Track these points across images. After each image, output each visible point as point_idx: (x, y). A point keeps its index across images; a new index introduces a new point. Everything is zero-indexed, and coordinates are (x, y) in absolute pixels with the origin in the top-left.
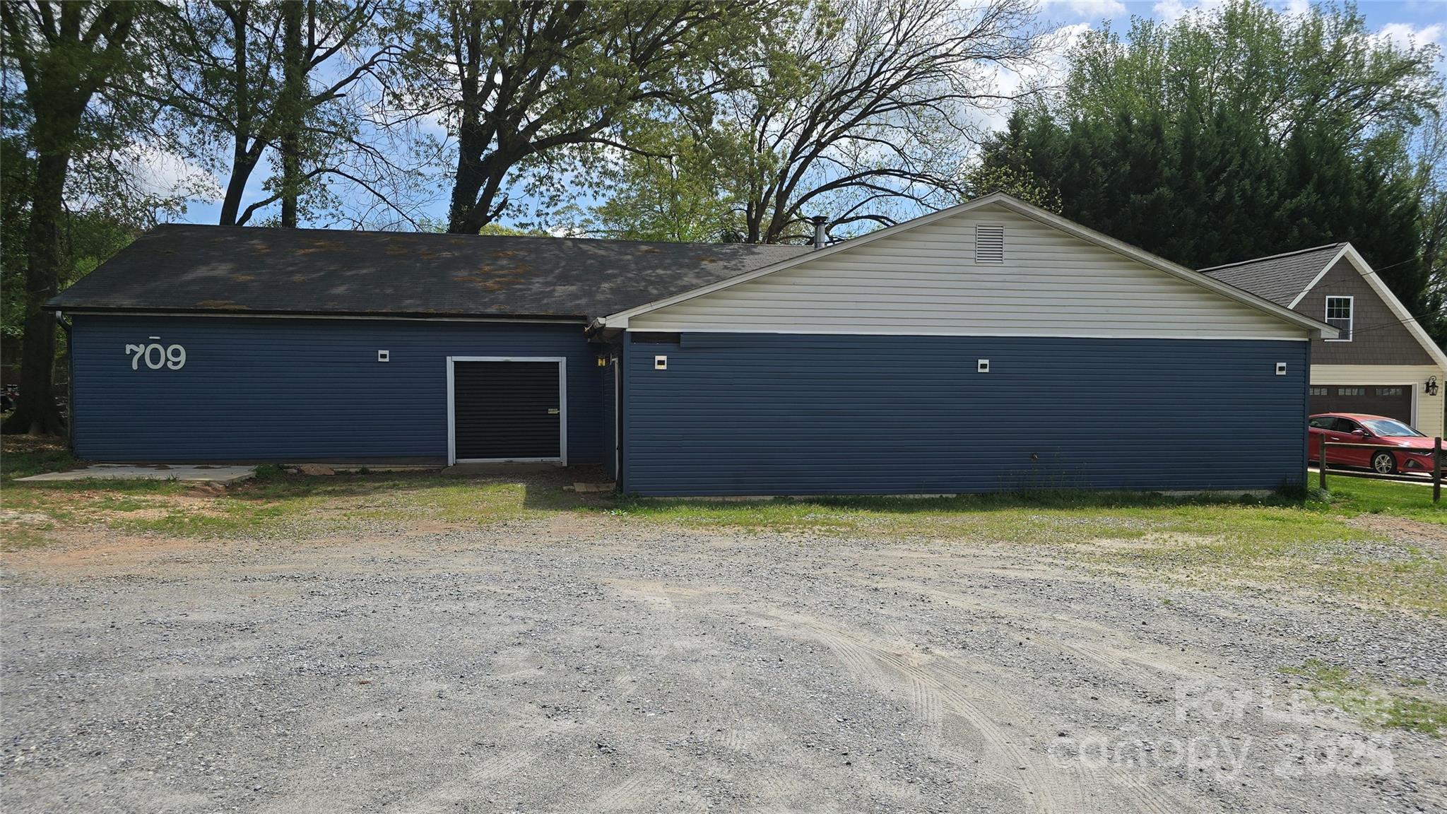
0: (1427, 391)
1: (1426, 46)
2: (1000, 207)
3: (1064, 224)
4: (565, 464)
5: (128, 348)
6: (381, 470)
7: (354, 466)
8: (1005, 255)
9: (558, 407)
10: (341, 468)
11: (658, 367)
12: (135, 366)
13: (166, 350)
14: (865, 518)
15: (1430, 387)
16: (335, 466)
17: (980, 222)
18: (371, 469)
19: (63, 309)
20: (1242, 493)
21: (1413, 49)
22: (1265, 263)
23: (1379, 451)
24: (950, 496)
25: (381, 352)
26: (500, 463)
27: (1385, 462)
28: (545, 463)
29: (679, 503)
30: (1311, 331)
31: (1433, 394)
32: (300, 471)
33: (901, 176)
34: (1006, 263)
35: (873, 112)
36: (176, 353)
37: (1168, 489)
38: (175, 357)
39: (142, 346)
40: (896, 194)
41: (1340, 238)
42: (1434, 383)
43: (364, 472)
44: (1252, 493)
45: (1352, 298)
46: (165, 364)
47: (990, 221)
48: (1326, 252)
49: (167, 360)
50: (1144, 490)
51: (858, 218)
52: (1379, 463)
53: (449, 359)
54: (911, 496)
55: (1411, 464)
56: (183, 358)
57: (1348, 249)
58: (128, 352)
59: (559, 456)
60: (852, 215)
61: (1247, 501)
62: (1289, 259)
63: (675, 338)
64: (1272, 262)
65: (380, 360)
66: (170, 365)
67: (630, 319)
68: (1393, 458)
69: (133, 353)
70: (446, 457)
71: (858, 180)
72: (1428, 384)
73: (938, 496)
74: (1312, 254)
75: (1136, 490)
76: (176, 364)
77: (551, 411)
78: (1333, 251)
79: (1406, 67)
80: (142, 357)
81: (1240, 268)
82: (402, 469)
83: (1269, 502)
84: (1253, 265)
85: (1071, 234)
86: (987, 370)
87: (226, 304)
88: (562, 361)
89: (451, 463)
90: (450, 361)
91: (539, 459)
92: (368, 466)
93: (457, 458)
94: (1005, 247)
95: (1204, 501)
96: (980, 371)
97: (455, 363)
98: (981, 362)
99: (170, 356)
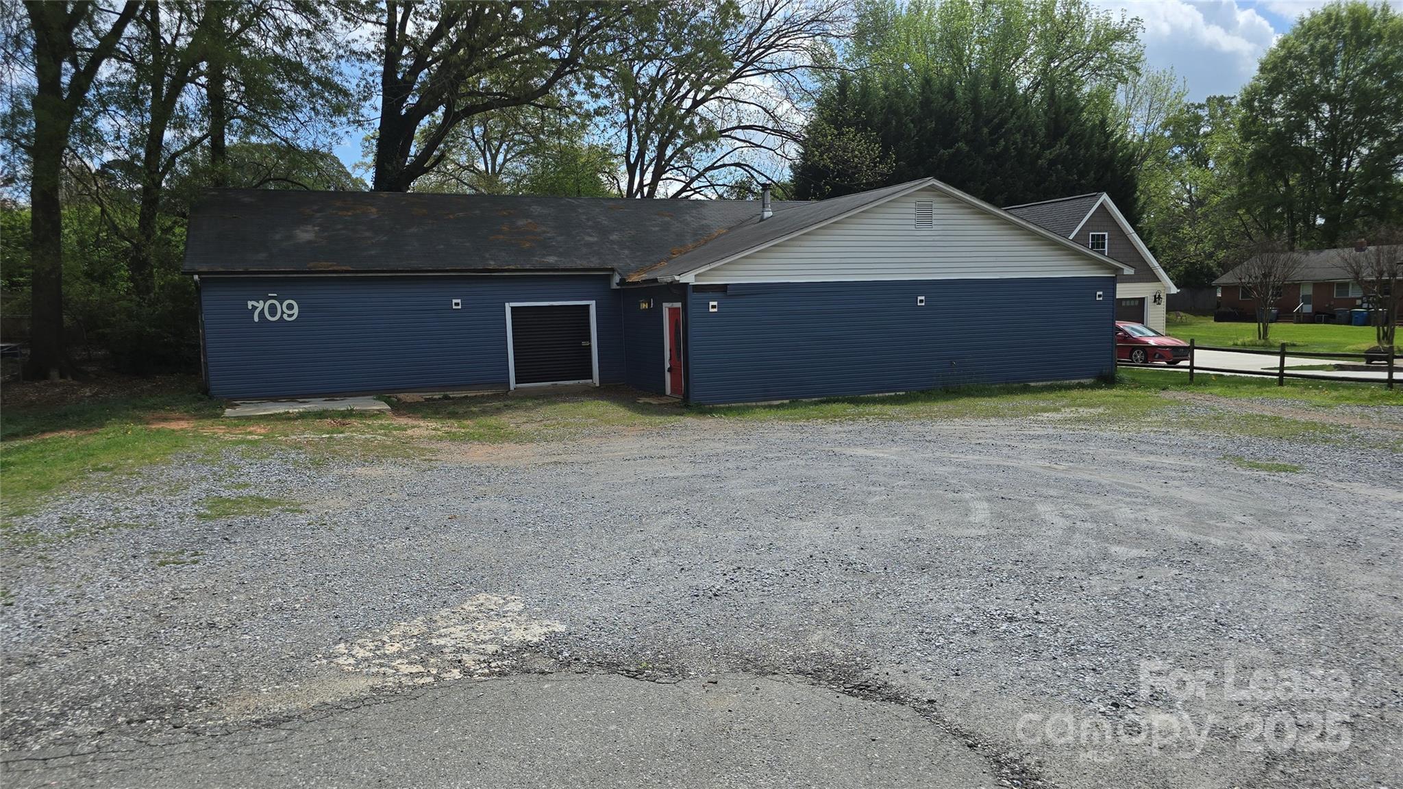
0: (1155, 301)
2: (932, 188)
4: (598, 385)
5: (250, 304)
6: (459, 395)
7: (438, 393)
8: (934, 222)
9: (589, 340)
10: (428, 395)
11: (712, 310)
12: (256, 319)
13: (281, 305)
15: (1157, 299)
16: (424, 394)
17: (917, 199)
18: (451, 396)
19: (198, 273)
20: (1077, 381)
22: (1043, 206)
23: (1134, 349)
24: (901, 393)
25: (454, 301)
26: (549, 386)
27: (1139, 355)
28: (582, 385)
30: (1117, 269)
31: (1159, 304)
32: (399, 400)
33: (763, 131)
34: (935, 228)
35: (741, 77)
36: (290, 307)
37: (1033, 381)
38: (290, 310)
39: (261, 302)
40: (756, 145)
41: (1100, 189)
42: (1159, 296)
43: (446, 397)
44: (1082, 381)
45: (1106, 234)
46: (282, 316)
47: (926, 198)
48: (1089, 199)
49: (283, 312)
50: (1019, 383)
51: (724, 165)
52: (1135, 356)
53: (507, 304)
54: (877, 395)
55: (1157, 356)
56: (296, 311)
57: (1105, 197)
58: (250, 307)
59: (592, 378)
60: (719, 163)
61: (1082, 386)
62: (1061, 203)
63: (723, 288)
64: (1049, 206)
65: (454, 307)
66: (285, 316)
67: (697, 275)
68: (1146, 354)
69: (255, 308)
71: (727, 133)
72: (1155, 296)
73: (893, 394)
74: (1078, 201)
75: (1014, 383)
76: (290, 316)
77: (584, 343)
78: (1094, 198)
80: (262, 312)
81: (1024, 209)
82: (463, 395)
83: (1092, 387)
84: (1034, 208)
85: (973, 206)
86: (923, 304)
87: (331, 266)
88: (593, 304)
89: (512, 388)
90: (508, 306)
91: (577, 382)
92: (449, 393)
93: (516, 383)
94: (934, 217)
95: (1051, 389)
96: (919, 304)
97: (512, 308)
98: (920, 298)
99: (285, 310)
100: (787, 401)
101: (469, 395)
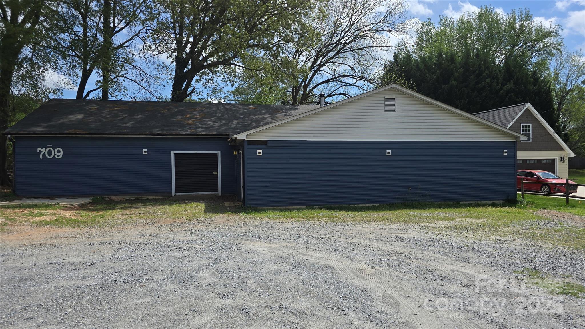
0: (561, 161)
1: (556, 25)
2: (394, 90)
3: (419, 96)
4: (220, 195)
5: (39, 150)
6: (144, 198)
7: (133, 197)
8: (396, 108)
9: (217, 171)
10: (128, 198)
11: (258, 154)
12: (41, 157)
13: (54, 150)
14: (344, 215)
16: (125, 197)
17: (386, 95)
18: (140, 198)
19: (11, 134)
20: (492, 202)
21: (551, 27)
22: (497, 111)
23: (544, 184)
24: (376, 205)
25: (144, 150)
26: (194, 195)
27: (546, 189)
28: (213, 194)
29: (267, 210)
30: (517, 137)
31: (563, 162)
32: (111, 199)
33: (353, 78)
34: (397, 112)
35: (342, 52)
36: (59, 151)
38: (58, 153)
39: (44, 149)
40: (351, 85)
41: (524, 101)
42: (564, 158)
43: (137, 199)
44: (496, 202)
45: (531, 124)
46: (54, 156)
47: (390, 95)
48: (520, 106)
49: (55, 154)
51: (336, 94)
52: (544, 189)
53: (172, 152)
54: (361, 205)
55: (556, 189)
56: (61, 153)
57: (529, 105)
58: (38, 151)
59: (218, 191)
60: (334, 93)
61: (494, 205)
62: (506, 109)
63: (265, 142)
64: (499, 111)
65: (144, 153)
66: (56, 156)
67: (247, 135)
68: (550, 188)
69: (41, 152)
70: (171, 192)
71: (335, 79)
72: (561, 158)
73: (372, 205)
74: (515, 107)
76: (58, 156)
77: (215, 173)
78: (523, 106)
79: (548, 34)
80: (44, 154)
81: (487, 113)
82: (153, 198)
83: (503, 205)
84: (492, 112)
85: (422, 100)
86: (390, 154)
87: (80, 131)
88: (219, 153)
89: (173, 195)
90: (173, 153)
91: (210, 193)
92: (139, 197)
93: (176, 193)
94: (396, 105)
95: (477, 206)
96: (387, 154)
97: (175, 154)
98: (388, 151)
99: (56, 153)
100: (305, 207)
101: (149, 198)
